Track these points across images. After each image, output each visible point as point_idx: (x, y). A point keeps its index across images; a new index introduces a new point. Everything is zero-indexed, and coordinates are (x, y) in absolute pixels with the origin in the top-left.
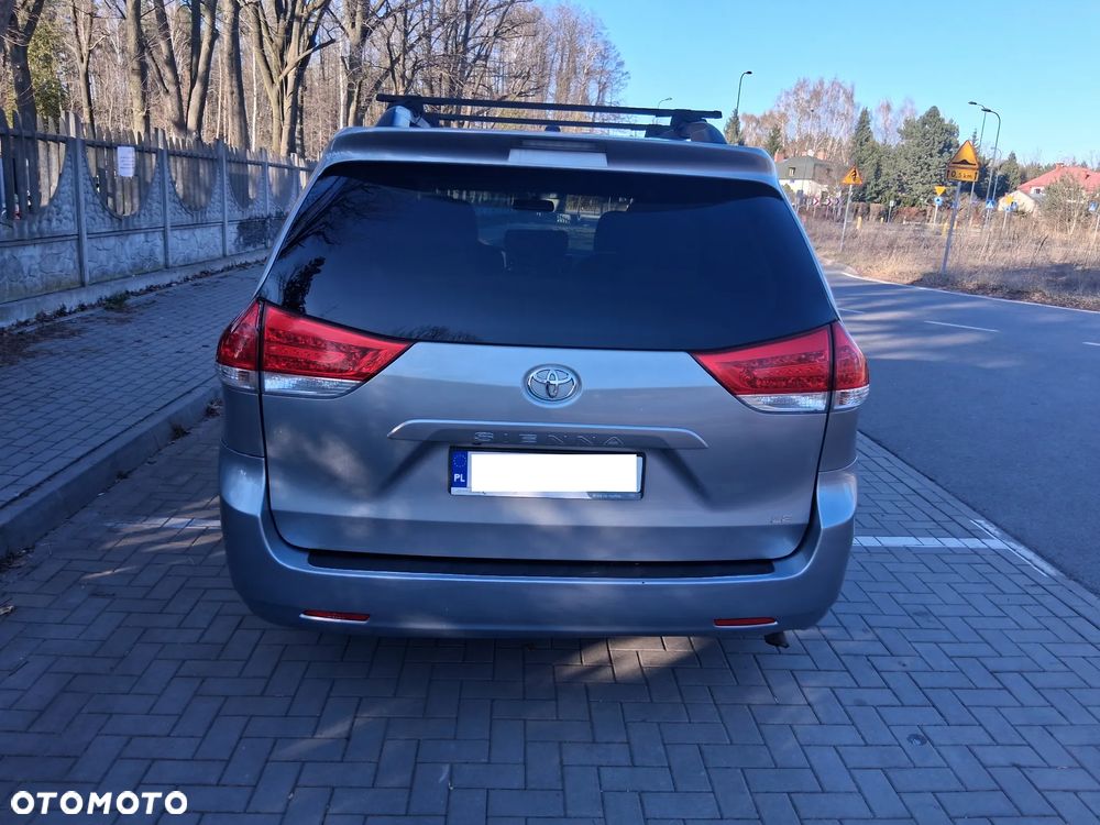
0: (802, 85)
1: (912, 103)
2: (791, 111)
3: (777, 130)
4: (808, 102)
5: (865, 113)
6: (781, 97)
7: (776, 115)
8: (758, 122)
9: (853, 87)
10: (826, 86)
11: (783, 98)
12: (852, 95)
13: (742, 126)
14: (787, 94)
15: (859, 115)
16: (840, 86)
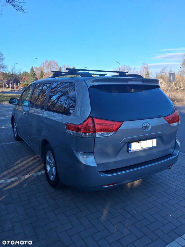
0: (47, 61)
1: (69, 66)
2: (45, 67)
3: (42, 71)
4: (48, 65)
5: (60, 68)
6: (42, 64)
7: (42, 68)
8: (38, 69)
9: (57, 62)
10: (52, 62)
11: (43, 64)
12: (57, 64)
13: (34, 70)
14: (43, 63)
15: (59, 68)
16: (55, 62)
